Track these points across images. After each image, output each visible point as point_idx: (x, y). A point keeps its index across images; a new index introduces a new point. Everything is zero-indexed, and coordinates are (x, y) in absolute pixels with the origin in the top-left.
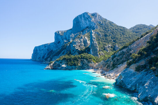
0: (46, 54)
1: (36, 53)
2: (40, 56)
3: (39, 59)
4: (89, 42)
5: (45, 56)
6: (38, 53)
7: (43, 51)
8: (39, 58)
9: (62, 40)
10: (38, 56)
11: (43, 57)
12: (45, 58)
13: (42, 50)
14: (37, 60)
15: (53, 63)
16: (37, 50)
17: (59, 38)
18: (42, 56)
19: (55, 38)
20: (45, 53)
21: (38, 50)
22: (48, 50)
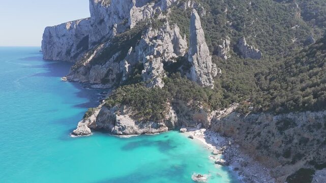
0: (73, 45)
1: (49, 43)
2: (60, 50)
3: (57, 56)
4: (183, 42)
5: (71, 50)
6: (54, 43)
7: (65, 38)
8: (59, 53)
9: (107, 17)
10: (56, 51)
11: (68, 53)
12: (72, 54)
13: (64, 35)
14: (54, 59)
15: (97, 112)
16: (51, 37)
17: (101, 12)
18: (64, 51)
19: (90, 10)
20: (71, 43)
21: (54, 35)
22: (76, 35)
